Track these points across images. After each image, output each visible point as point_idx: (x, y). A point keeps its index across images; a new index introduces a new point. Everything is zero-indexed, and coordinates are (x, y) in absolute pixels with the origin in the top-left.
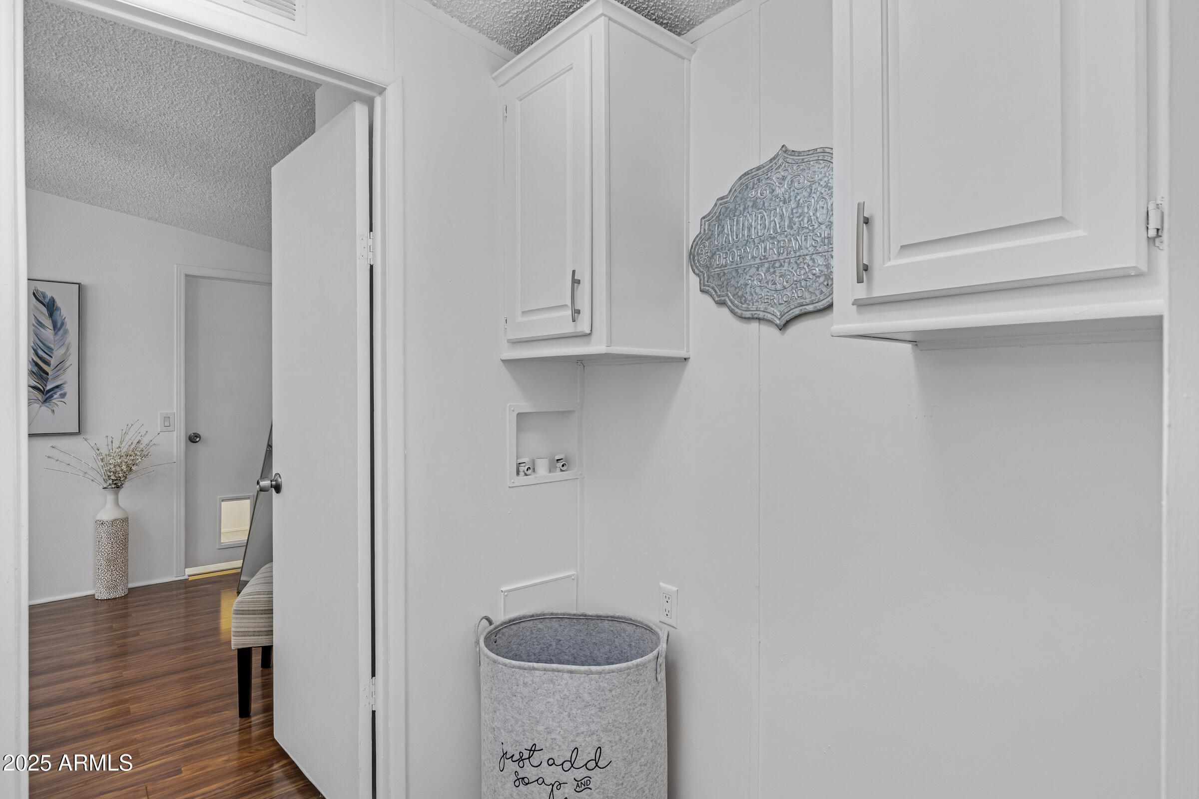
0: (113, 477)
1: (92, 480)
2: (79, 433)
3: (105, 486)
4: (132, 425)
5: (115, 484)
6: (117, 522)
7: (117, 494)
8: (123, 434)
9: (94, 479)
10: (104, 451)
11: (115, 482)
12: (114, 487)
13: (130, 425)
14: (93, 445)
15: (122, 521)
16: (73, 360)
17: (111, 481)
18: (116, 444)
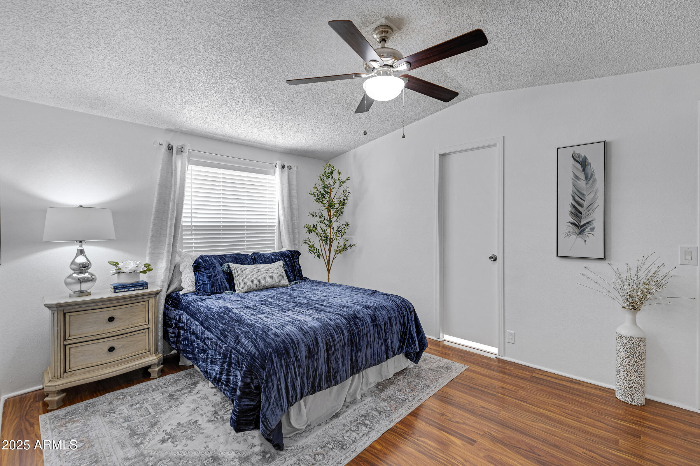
0: (630, 300)
1: (613, 299)
2: (604, 259)
3: (624, 306)
4: (648, 256)
5: (633, 306)
6: (634, 340)
7: (634, 315)
8: (639, 264)
9: (614, 297)
10: (624, 276)
11: (632, 304)
12: (632, 309)
13: (646, 257)
14: (615, 269)
15: (638, 340)
16: (600, 202)
17: (628, 303)
18: (633, 272)
